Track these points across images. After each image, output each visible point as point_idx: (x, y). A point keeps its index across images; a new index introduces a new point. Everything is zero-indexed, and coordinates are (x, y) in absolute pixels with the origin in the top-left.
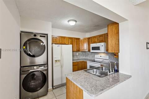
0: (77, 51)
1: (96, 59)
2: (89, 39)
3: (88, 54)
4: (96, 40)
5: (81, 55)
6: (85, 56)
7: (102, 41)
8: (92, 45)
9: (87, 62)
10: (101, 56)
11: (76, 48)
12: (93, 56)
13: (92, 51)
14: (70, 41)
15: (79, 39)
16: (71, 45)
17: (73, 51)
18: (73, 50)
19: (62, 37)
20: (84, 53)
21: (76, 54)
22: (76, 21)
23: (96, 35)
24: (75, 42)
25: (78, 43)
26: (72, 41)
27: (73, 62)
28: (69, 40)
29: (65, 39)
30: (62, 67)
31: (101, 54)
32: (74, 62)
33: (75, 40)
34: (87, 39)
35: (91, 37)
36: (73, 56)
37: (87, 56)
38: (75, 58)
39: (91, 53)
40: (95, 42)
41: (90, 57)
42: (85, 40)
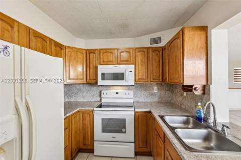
1: (104, 101)
2: (90, 52)
34: (84, 52)
41: (86, 96)
42: (79, 54)
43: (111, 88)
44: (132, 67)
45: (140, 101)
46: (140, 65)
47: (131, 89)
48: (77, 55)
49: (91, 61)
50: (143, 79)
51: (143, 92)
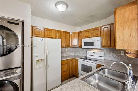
0: (66, 47)
1: (88, 56)
2: (80, 33)
3: (78, 50)
4: (89, 34)
5: (71, 51)
6: (75, 53)
7: (97, 35)
8: (84, 40)
9: (78, 60)
10: (94, 53)
11: (65, 43)
12: (84, 52)
13: (83, 47)
14: (58, 34)
15: (68, 33)
16: (60, 40)
17: (62, 47)
18: (61, 45)
19: (47, 29)
20: (74, 49)
21: (65, 50)
22: (67, 6)
23: (88, 29)
24: (64, 36)
25: (67, 38)
26: (61, 35)
27: (61, 61)
28: (56, 34)
29: (51, 31)
30: (46, 68)
31: (94, 50)
32: (63, 60)
33: (64, 34)
34: (78, 33)
35: (83, 31)
36: (62, 53)
37: (77, 52)
38: (64, 55)
39: (82, 50)
40: (87, 37)
41: (81, 53)
42: (75, 34)
43: (92, 50)
44: (99, 38)
45: (109, 60)
46: (105, 36)
47: (103, 51)
48: (75, 35)
49: (80, 37)
50: (108, 45)
51: (112, 54)
